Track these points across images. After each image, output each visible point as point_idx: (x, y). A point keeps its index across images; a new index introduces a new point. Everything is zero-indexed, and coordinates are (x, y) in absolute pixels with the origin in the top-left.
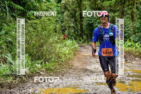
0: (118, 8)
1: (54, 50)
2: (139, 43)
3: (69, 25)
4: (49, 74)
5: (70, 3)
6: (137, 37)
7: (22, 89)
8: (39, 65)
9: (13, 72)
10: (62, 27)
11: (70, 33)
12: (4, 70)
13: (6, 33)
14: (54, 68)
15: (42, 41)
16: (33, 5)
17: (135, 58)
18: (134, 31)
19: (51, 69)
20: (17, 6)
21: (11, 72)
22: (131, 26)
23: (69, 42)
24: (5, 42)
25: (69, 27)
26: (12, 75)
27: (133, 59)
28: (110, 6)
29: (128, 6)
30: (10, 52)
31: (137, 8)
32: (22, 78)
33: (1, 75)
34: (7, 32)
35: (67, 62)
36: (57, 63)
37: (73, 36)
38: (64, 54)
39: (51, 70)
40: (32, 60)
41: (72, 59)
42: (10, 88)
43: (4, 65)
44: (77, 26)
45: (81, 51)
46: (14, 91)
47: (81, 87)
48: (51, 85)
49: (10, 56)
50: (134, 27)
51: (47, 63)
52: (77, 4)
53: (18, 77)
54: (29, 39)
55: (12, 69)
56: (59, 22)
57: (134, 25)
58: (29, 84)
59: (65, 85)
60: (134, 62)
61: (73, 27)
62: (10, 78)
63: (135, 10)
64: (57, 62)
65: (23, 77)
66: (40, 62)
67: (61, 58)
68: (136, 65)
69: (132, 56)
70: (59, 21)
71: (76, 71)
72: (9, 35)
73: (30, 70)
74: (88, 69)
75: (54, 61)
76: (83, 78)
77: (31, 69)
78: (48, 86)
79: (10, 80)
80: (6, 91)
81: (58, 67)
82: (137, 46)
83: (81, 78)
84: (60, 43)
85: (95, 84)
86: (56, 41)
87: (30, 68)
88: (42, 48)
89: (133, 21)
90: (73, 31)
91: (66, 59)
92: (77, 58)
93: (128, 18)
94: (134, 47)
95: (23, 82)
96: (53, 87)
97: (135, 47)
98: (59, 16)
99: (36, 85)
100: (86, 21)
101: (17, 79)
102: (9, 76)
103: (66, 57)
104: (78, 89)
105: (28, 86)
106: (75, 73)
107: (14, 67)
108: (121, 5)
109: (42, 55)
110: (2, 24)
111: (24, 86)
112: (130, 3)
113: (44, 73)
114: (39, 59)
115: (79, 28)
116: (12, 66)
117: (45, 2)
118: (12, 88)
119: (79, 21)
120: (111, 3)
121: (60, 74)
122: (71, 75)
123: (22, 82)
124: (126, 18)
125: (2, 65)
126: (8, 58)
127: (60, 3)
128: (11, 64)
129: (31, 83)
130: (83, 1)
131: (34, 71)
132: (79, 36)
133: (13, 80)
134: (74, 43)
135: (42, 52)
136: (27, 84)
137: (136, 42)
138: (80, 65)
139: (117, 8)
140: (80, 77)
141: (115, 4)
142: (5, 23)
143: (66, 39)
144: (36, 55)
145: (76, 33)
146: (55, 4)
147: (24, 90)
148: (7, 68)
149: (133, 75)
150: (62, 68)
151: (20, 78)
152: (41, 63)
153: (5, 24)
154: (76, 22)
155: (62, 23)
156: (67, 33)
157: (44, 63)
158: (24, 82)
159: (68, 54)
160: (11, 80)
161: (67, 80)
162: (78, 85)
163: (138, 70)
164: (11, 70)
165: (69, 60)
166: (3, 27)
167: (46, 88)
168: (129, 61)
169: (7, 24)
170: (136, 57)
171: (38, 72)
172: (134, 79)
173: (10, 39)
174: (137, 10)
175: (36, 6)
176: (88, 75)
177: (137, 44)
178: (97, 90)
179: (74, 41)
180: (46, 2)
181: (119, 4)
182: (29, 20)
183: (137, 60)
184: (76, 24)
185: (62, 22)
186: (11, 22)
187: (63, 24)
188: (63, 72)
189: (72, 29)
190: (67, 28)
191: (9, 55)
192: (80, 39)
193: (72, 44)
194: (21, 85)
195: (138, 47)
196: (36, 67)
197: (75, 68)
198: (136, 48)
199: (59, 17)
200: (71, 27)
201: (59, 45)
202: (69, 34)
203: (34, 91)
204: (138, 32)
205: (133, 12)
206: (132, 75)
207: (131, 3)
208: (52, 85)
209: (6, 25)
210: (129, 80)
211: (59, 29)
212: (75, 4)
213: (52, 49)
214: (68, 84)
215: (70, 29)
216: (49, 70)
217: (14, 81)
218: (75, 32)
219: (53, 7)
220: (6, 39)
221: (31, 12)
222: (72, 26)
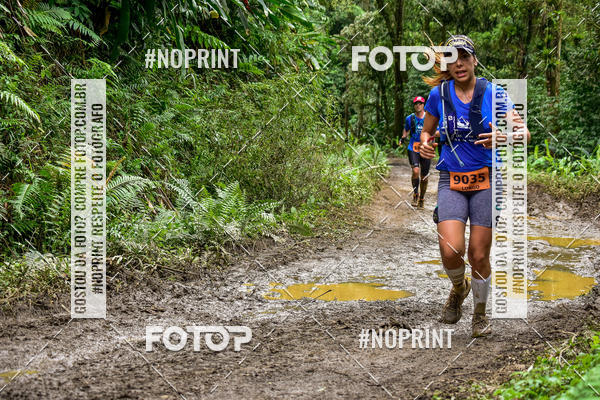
0: (509, 55)
1: (314, 172)
2: (569, 159)
3: (362, 99)
4: (298, 242)
5: (368, 35)
6: (564, 141)
7: (218, 283)
8: (271, 215)
9: (192, 233)
10: (341, 104)
11: (365, 123)
12: (167, 225)
13: (177, 119)
14: (313, 226)
15: (281, 143)
16: (258, 37)
17: (557, 204)
18: (556, 124)
19: (305, 227)
20: (212, 40)
21: (187, 233)
22: (545, 109)
23: (361, 150)
24: (173, 144)
25: (362, 107)
26: (190, 242)
27: (550, 207)
28: (487, 47)
29: (540, 48)
30: (188, 175)
31: (565, 56)
32: (221, 250)
33: (161, 239)
34: (178, 116)
35: (352, 210)
36: (324, 211)
37: (373, 132)
38: (344, 185)
39: (306, 231)
40: (250, 201)
41: (369, 202)
42: (185, 280)
43: (169, 213)
44: (385, 103)
45: (395, 178)
46: (197, 287)
47: (394, 283)
48: (304, 275)
49: (185, 186)
50: (556, 113)
51: (293, 209)
52: (389, 38)
53: (207, 248)
54: (241, 137)
55: (190, 223)
56: (333, 91)
57: (556, 105)
58: (240, 269)
59: (345, 276)
60: (552, 215)
61: (376, 105)
62: (185, 251)
63: (558, 62)
64: (324, 208)
65: (223, 250)
66: (273, 205)
67: (335, 197)
68: (559, 224)
69: (548, 198)
70: (334, 88)
71: (380, 237)
72: (185, 125)
73: (242, 229)
74: (417, 231)
75: (315, 206)
76: (399, 257)
77: (247, 227)
78: (296, 279)
79: (184, 255)
80: (174, 287)
81: (326, 223)
82: (561, 168)
83: (395, 257)
84: (334, 151)
85: (435, 275)
86: (323, 147)
87: (244, 224)
88: (279, 166)
89: (552, 94)
90: (374, 118)
91: (352, 200)
92: (385, 197)
93: (537, 83)
94: (553, 169)
95: (222, 262)
96: (309, 282)
97: (555, 172)
98: (332, 72)
99: (261, 273)
100: (414, 88)
101: (206, 255)
102: (183, 246)
103: (352, 194)
104: (384, 288)
105: (236, 274)
106: (376, 241)
107: (196, 219)
108: (518, 44)
109: (281, 187)
110: (165, 91)
111: (224, 275)
112: (546, 40)
113: (284, 240)
114: (271, 197)
115: (392, 109)
116: (192, 215)
117: (293, 31)
118: (190, 280)
119: (394, 88)
120: (489, 38)
121: (330, 244)
122: (366, 248)
123: (218, 264)
124: (532, 84)
125: (163, 210)
126: (181, 192)
127: (338, 33)
128: (189, 209)
129: (245, 267)
130: (404, 30)
131: (254, 232)
132: (392, 134)
133: (193, 255)
134: (376, 152)
135: (281, 178)
136: (234, 268)
137: (561, 157)
138: (392, 220)
139: (506, 53)
140: (390, 253)
141: (500, 42)
142: (175, 88)
143: (353, 142)
144: (260, 184)
145: (382, 124)
146: (323, 36)
147: (226, 285)
148: (178, 221)
149: (549, 253)
150: (339, 227)
151: (215, 250)
152: (277, 211)
153: (174, 93)
154: (384, 92)
155: (341, 94)
156: (357, 124)
157: (286, 211)
158: (225, 263)
159: (358, 186)
160: (186, 257)
161: (351, 261)
162: (383, 278)
163: (563, 237)
164: (187, 227)
165: (361, 204)
166: (169, 99)
167: (290, 282)
168: (536, 211)
169: (179, 91)
170: (557, 199)
171: (266, 237)
172: (550, 262)
173: (187, 137)
174: (565, 62)
175: (266, 41)
176: (415, 249)
177: (562, 161)
178: (439, 293)
179: (377, 148)
180: (297, 29)
181: (513, 41)
182: (245, 81)
183: (561, 210)
184: (384, 98)
185: (343, 90)
186: (191, 87)
187: (344, 96)
188: (341, 239)
189: (371, 111)
190: (355, 107)
191: (184, 182)
192: (395, 142)
193: (370, 156)
194: (216, 272)
195: (567, 170)
196: (261, 220)
197: (376, 227)
198: (560, 173)
199: (333, 76)
200: (369, 104)
201: (331, 159)
202: (361, 127)
203: (254, 291)
204: (565, 127)
205: (554, 67)
206: (545, 251)
207: (549, 41)
208: (307, 274)
209: (176, 95)
210: (537, 267)
211: (333, 108)
212: (383, 39)
213: (310, 170)
214: (354, 275)
215: (365, 110)
216: (300, 229)
217: (197, 258)
218: (378, 120)
219: (315, 44)
220: (176, 135)
221: (251, 56)
222: (371, 101)
